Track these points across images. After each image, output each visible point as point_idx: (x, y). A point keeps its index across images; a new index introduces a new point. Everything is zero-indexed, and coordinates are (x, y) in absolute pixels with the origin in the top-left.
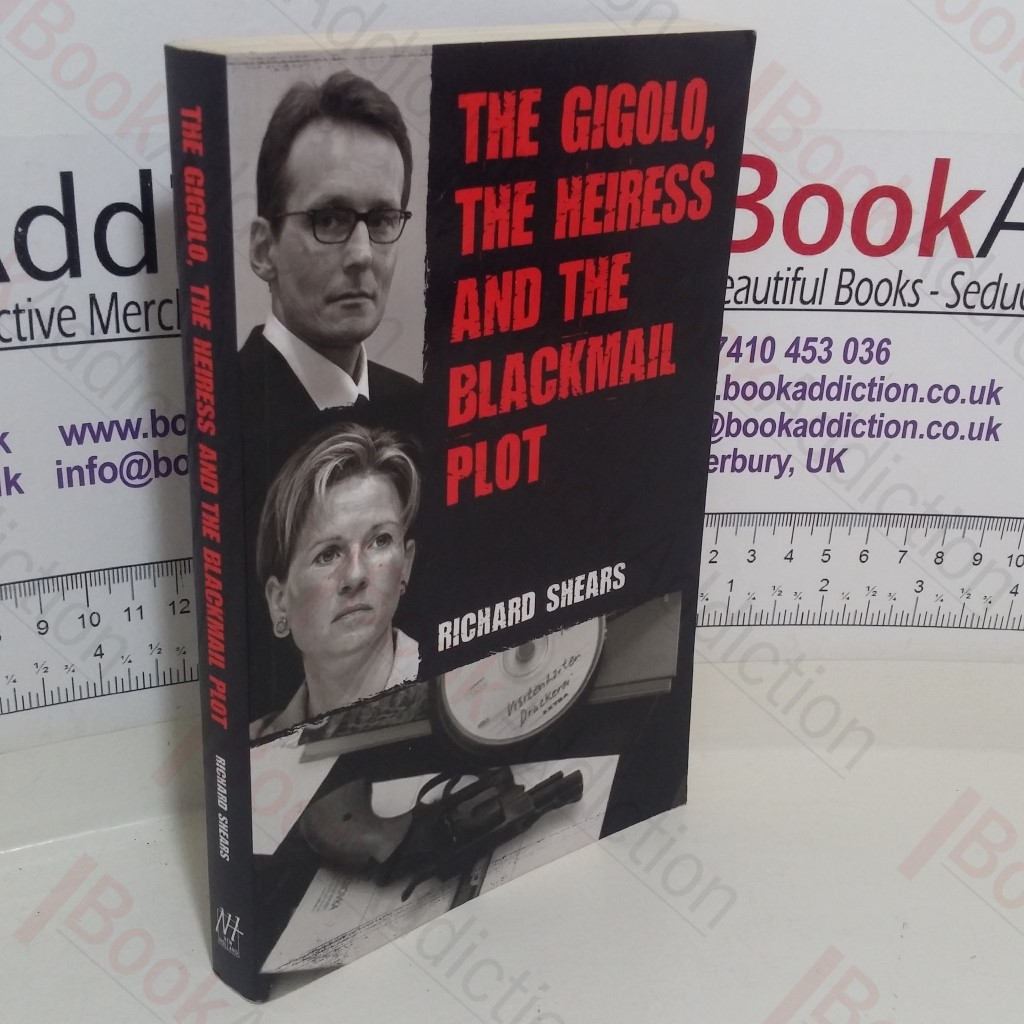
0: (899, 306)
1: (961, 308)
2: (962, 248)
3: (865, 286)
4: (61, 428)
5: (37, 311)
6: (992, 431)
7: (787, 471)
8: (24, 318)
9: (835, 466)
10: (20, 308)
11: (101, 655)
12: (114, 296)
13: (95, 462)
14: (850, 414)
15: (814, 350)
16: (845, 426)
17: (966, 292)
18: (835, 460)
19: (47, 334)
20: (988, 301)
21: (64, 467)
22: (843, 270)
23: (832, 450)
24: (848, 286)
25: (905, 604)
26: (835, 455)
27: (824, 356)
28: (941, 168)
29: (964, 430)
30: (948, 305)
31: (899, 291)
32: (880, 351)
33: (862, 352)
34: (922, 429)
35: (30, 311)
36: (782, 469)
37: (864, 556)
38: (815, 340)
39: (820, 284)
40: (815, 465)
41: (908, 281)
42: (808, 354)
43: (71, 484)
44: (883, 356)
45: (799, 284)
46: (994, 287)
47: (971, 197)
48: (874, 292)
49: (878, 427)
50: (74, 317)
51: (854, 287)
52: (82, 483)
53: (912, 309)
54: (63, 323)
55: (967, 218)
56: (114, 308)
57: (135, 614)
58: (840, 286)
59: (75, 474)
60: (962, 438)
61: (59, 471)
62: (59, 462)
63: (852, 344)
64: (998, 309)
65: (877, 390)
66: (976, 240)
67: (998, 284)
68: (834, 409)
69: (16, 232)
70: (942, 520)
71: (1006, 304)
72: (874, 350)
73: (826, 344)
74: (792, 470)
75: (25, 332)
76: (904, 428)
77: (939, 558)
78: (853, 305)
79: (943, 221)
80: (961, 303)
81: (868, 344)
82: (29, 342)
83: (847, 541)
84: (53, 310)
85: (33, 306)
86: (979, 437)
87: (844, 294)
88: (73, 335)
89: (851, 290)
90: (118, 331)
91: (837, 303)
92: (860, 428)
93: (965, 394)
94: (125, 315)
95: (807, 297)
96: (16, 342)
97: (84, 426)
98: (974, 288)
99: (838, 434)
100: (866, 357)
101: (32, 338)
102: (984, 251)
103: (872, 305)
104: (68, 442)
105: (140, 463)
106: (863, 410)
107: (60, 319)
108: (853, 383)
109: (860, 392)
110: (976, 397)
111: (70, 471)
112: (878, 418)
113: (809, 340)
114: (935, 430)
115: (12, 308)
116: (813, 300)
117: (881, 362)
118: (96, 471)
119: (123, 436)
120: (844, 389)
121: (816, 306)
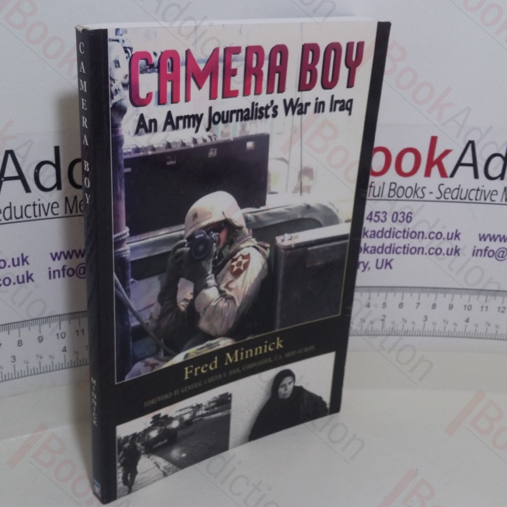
0: (416, 198)
1: (443, 199)
2: (443, 174)
3: (401, 190)
4: (51, 254)
5: (43, 205)
6: (457, 251)
7: (367, 269)
8: (37, 208)
9: (388, 266)
10: (36, 203)
11: (65, 351)
12: (76, 198)
13: (65, 268)
14: (395, 244)
15: (379, 217)
16: (393, 249)
17: (445, 192)
18: (388, 264)
19: (46, 214)
20: (454, 196)
21: (52, 270)
22: (391, 183)
23: (387, 260)
24: (394, 190)
25: (419, 326)
26: (388, 261)
27: (383, 219)
28: (434, 140)
29: (444, 251)
30: (437, 198)
31: (416, 192)
32: (408, 218)
33: (400, 218)
34: (426, 251)
35: (40, 205)
36: (365, 267)
37: (401, 305)
38: (379, 212)
39: (381, 189)
40: (379, 265)
41: (419, 188)
42: (376, 219)
43: (54, 277)
44: (409, 219)
45: (372, 189)
46: (457, 191)
47: (447, 152)
48: (405, 192)
49: (406, 250)
50: (58, 207)
51: (396, 190)
52: (59, 277)
53: (422, 199)
54: (54, 210)
55: (445, 161)
56: (75, 202)
57: (80, 333)
58: (390, 190)
59: (57, 273)
60: (444, 254)
61: (50, 272)
62: (50, 268)
63: (395, 215)
64: (459, 200)
65: (406, 234)
66: (449, 170)
67: (458, 189)
68: (387, 242)
69: (35, 172)
70: (435, 290)
71: (463, 197)
72: (405, 217)
73: (384, 214)
74: (369, 268)
75: (37, 214)
76: (418, 250)
77: (434, 306)
78: (395, 197)
79: (435, 162)
80: (443, 196)
81: (402, 214)
82: (38, 218)
83: (394, 299)
84: (49, 204)
85: (41, 202)
86: (451, 254)
87: (392, 193)
88: (57, 214)
89: (395, 191)
90: (77, 212)
91: (389, 196)
92: (399, 250)
93: (445, 236)
94: (80, 206)
95: (376, 194)
96: (33, 218)
97: (61, 253)
98: (448, 191)
99: (390, 253)
100: (402, 219)
101: (40, 216)
102: (452, 175)
103: (404, 198)
104: (54, 259)
105: (84, 268)
106: (400, 242)
107: (52, 208)
108: (396, 231)
109: (399, 235)
110: (450, 237)
111: (54, 272)
112: (407, 246)
113: (377, 212)
114: (432, 251)
115: (32, 204)
116: (378, 196)
117: (408, 222)
118: (66, 272)
119: (78, 256)
120: (392, 233)
121: (380, 198)
